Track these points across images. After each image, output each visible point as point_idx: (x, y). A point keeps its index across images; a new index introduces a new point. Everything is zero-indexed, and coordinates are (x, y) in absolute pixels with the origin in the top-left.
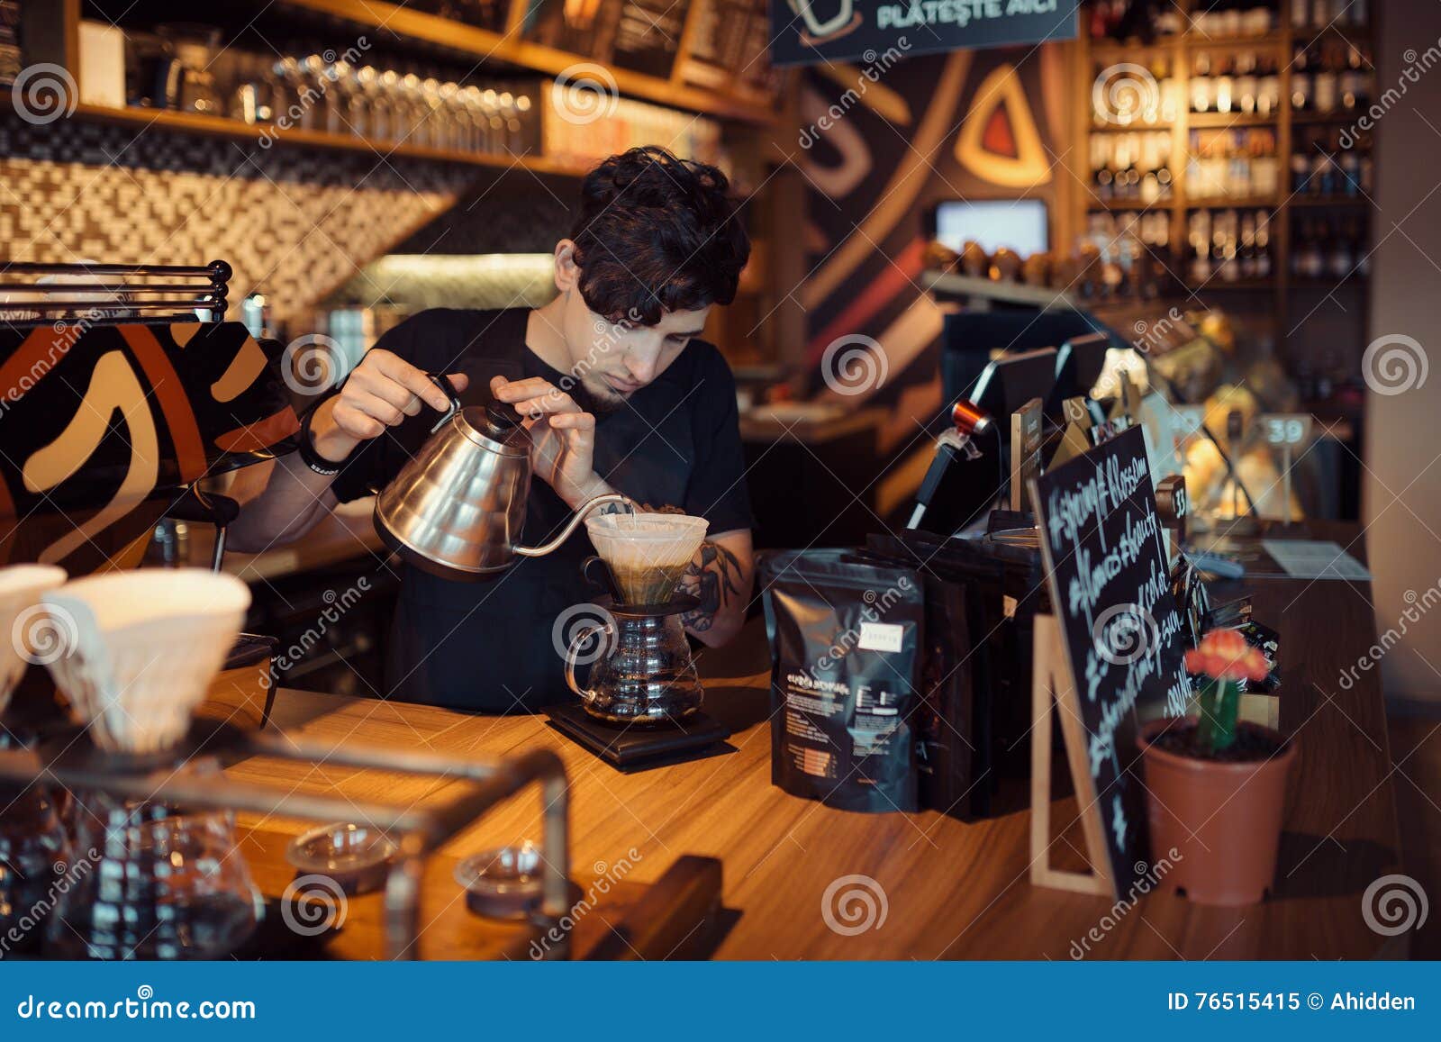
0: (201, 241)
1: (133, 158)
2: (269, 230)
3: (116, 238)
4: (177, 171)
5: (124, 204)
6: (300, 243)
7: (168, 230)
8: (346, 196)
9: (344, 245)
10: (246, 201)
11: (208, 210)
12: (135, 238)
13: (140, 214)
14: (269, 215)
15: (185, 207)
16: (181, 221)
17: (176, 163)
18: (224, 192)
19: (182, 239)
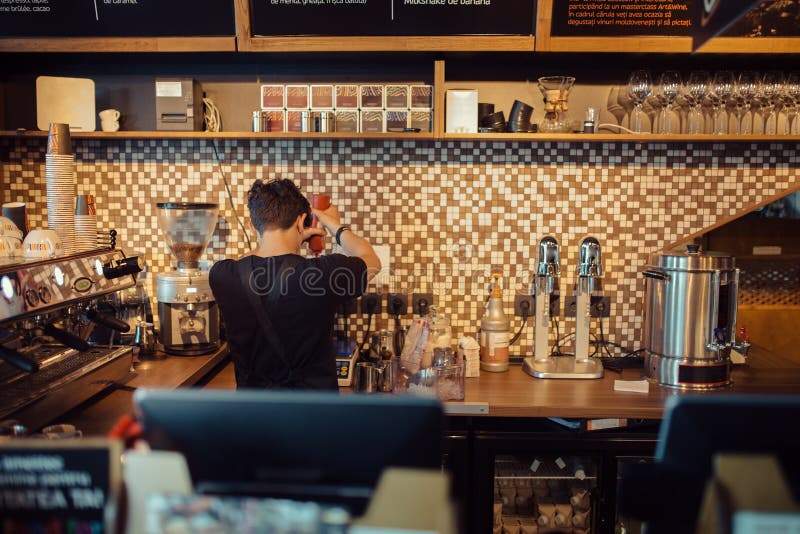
0: (578, 205)
1: (528, 158)
2: (636, 196)
3: (514, 204)
4: (560, 164)
5: (521, 185)
6: (666, 206)
7: (552, 199)
8: (714, 172)
9: (712, 206)
10: (617, 179)
11: (585, 185)
12: (527, 203)
13: (532, 190)
14: (637, 188)
15: (566, 185)
16: (563, 193)
17: (560, 158)
18: (598, 174)
19: (564, 205)
